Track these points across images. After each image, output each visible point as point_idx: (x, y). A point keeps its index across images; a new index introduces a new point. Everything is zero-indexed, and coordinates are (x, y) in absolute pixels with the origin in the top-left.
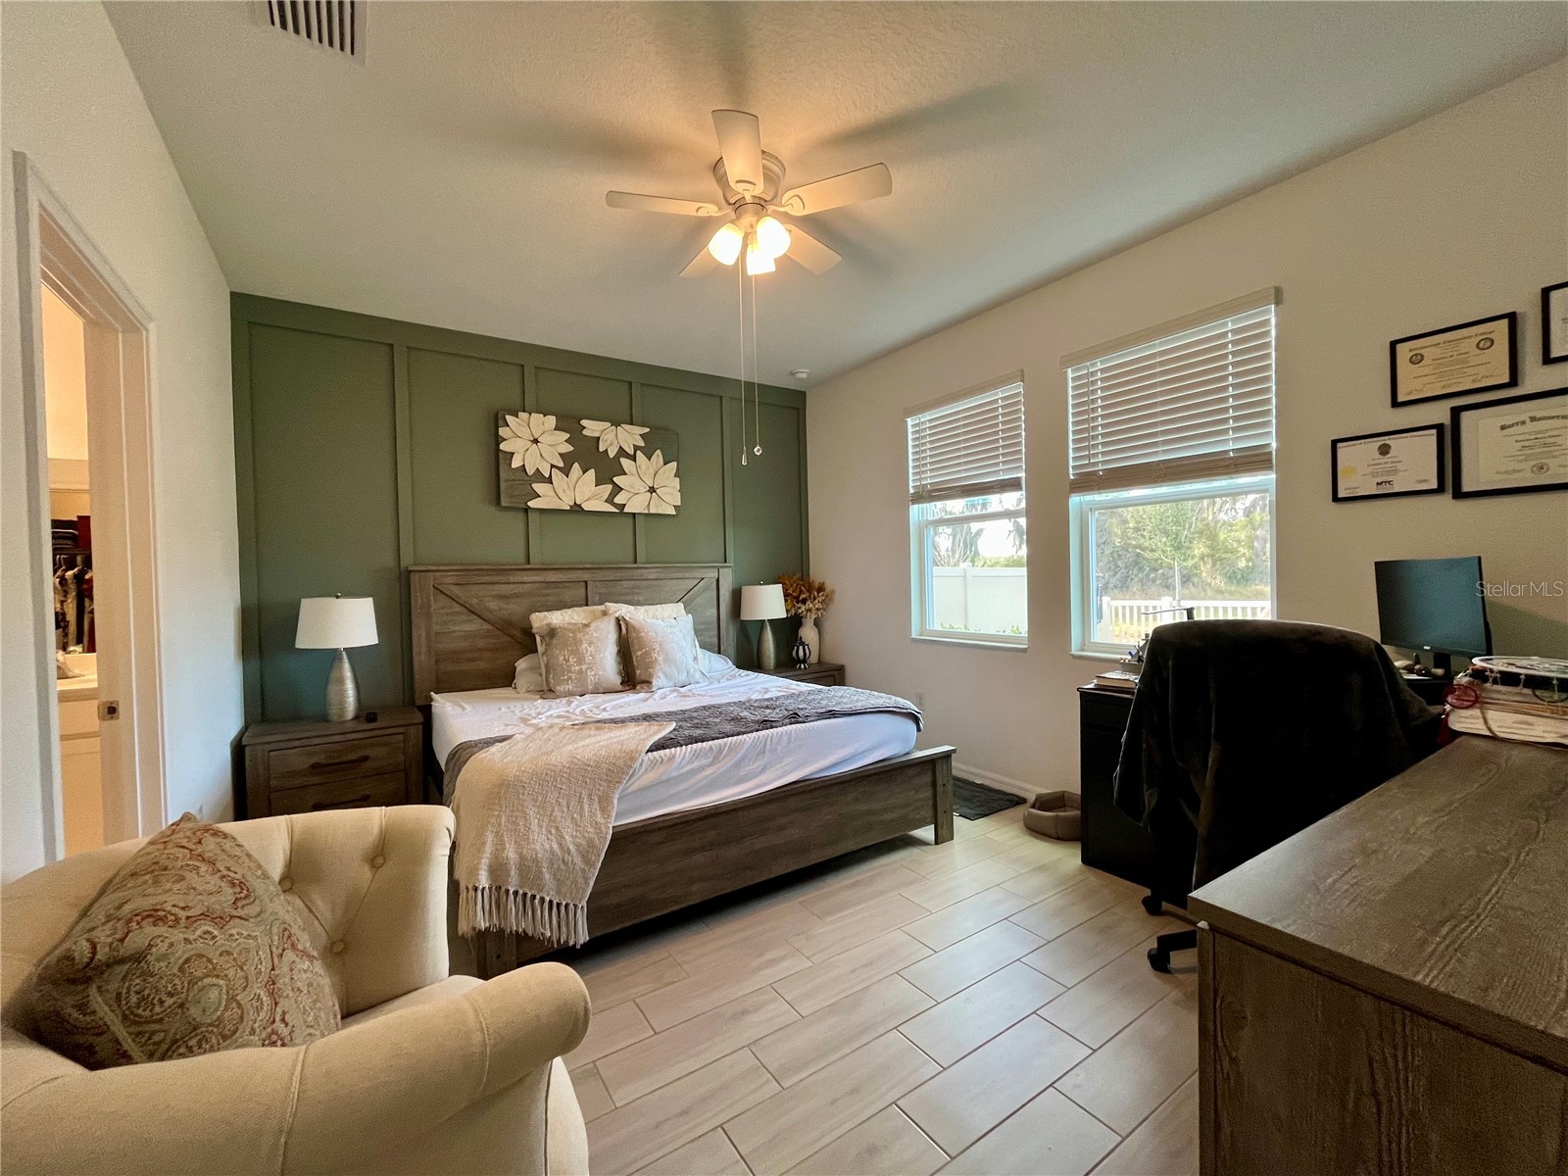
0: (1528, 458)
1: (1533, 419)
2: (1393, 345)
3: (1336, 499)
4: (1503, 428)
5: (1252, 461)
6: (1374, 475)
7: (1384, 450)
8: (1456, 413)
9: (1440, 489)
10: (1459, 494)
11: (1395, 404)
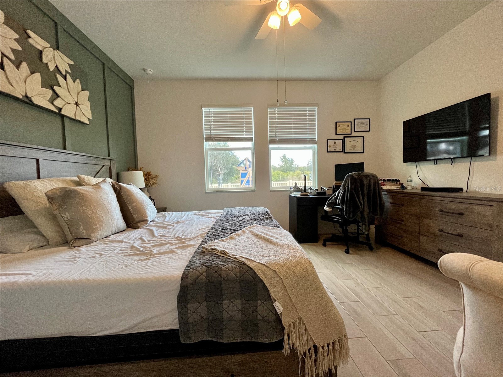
0: (353, 147)
1: (353, 141)
2: (336, 122)
3: (328, 152)
4: (350, 141)
5: (313, 142)
6: (333, 147)
7: (335, 143)
8: (344, 137)
9: (342, 152)
10: (345, 153)
11: (336, 134)
